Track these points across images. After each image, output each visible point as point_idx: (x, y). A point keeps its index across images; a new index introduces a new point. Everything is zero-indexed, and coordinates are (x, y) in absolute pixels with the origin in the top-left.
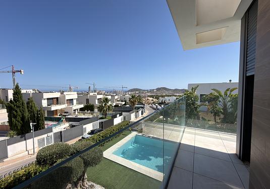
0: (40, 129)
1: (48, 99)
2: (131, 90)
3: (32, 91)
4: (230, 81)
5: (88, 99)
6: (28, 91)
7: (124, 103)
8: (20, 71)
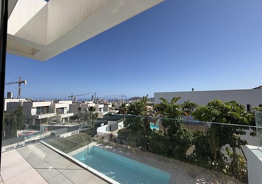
0: (11, 138)
1: (38, 108)
2: (132, 99)
3: (25, 100)
4: (193, 89)
5: (80, 108)
6: (21, 100)
7: (118, 111)
8: (24, 82)
